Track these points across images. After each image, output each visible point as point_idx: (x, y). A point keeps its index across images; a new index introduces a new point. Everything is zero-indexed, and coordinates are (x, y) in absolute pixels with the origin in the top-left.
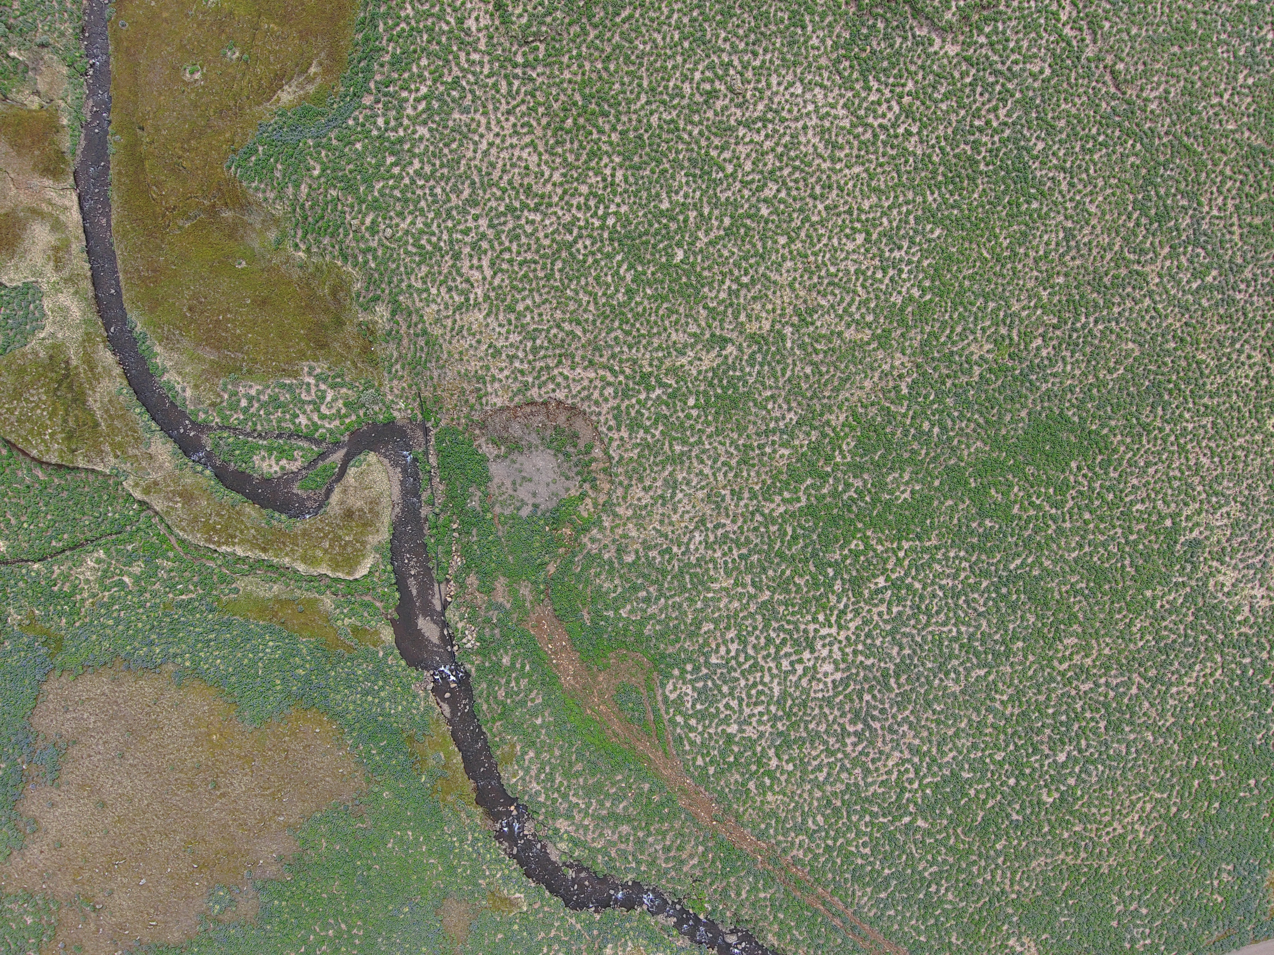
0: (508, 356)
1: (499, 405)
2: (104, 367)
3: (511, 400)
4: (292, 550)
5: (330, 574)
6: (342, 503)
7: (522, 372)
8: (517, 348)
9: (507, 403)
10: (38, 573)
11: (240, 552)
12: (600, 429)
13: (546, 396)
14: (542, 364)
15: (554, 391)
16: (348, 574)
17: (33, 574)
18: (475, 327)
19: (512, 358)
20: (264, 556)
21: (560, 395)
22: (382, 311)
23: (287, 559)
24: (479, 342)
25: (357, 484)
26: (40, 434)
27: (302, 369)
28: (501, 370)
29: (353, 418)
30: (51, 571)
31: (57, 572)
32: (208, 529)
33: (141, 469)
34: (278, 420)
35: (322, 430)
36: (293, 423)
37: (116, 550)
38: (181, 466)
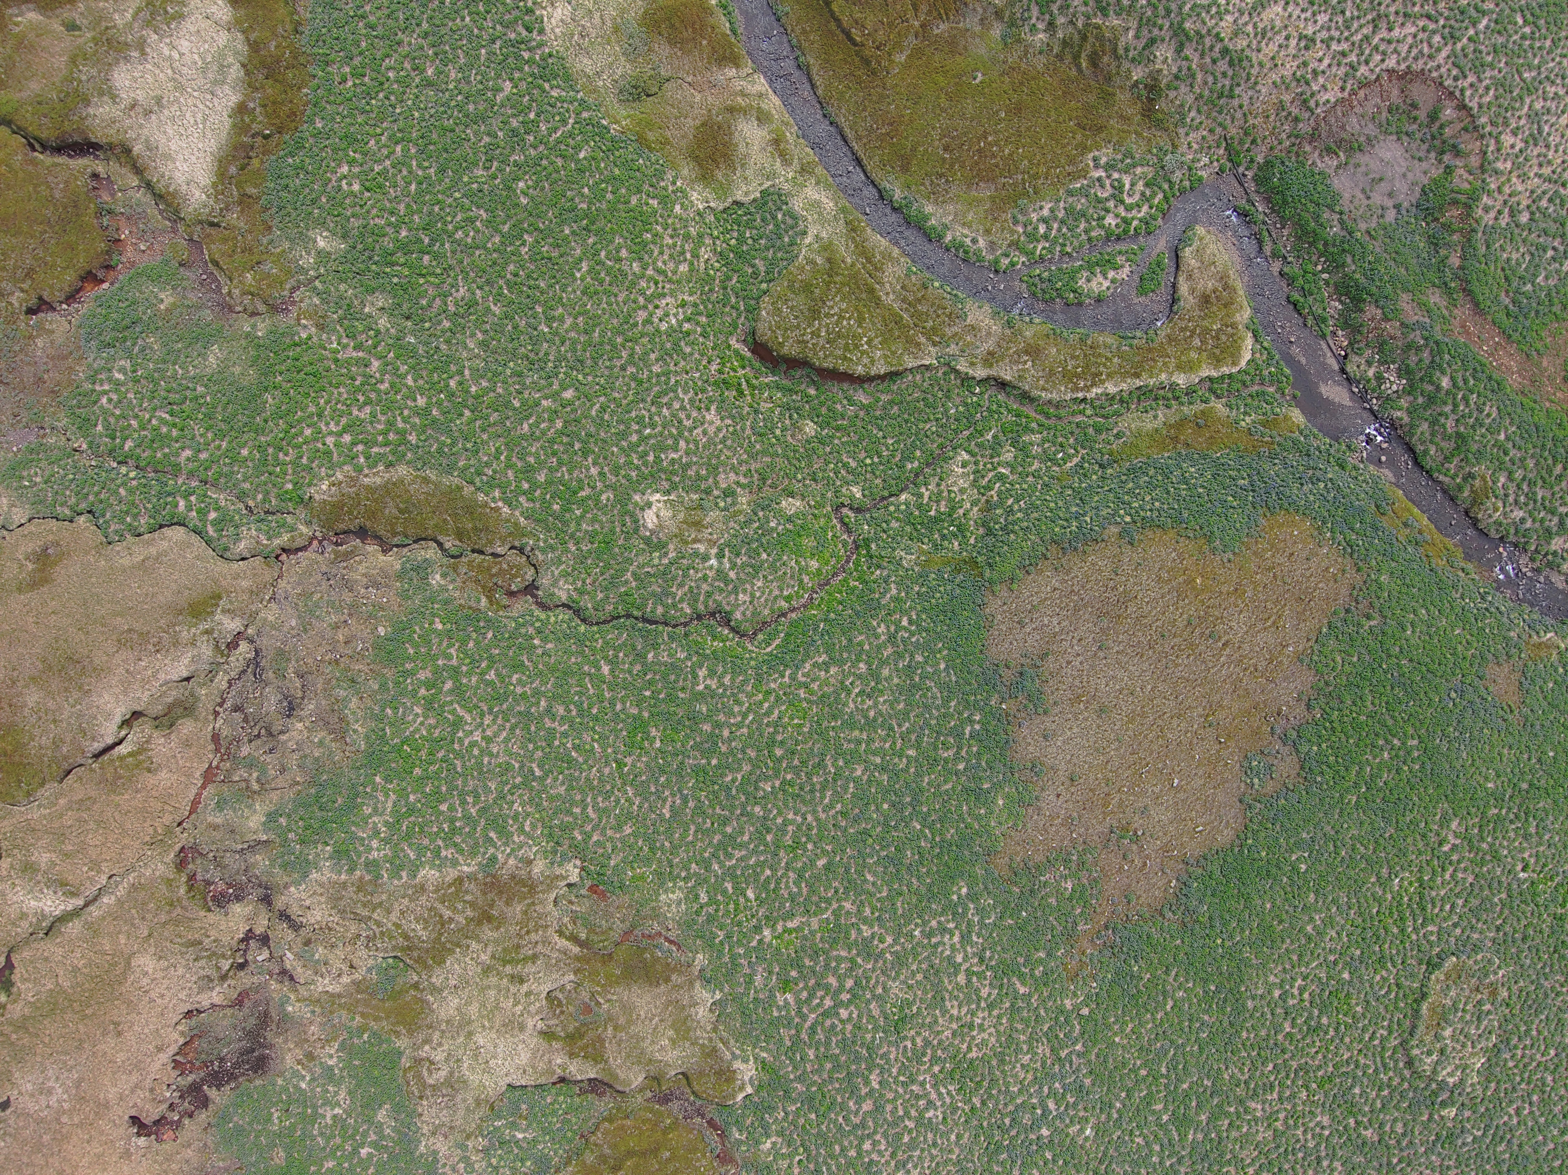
0: (1322, 41)
1: (1333, 100)
2: (881, 253)
3: (1343, 89)
4: (1165, 364)
5: (1214, 374)
6: (1192, 291)
7: (1343, 54)
8: (1329, 29)
9: (1340, 95)
10: (907, 504)
11: (1112, 389)
12: (1446, 84)
13: (1377, 70)
14: (1359, 37)
15: (1383, 61)
16: (1234, 364)
17: (903, 507)
18: (1278, 23)
19: (1327, 42)
20: (1138, 383)
21: (1391, 63)
22: (1164, 53)
23: (1163, 376)
24: (1287, 38)
25: (1198, 265)
26: (856, 346)
27: (1087, 165)
28: (1320, 60)
29: (1160, 196)
30: (921, 496)
31: (927, 494)
32: (1070, 377)
33: (968, 345)
34: (1086, 232)
35: (1135, 223)
36: (1102, 227)
37: (977, 445)
38: (1009, 324)
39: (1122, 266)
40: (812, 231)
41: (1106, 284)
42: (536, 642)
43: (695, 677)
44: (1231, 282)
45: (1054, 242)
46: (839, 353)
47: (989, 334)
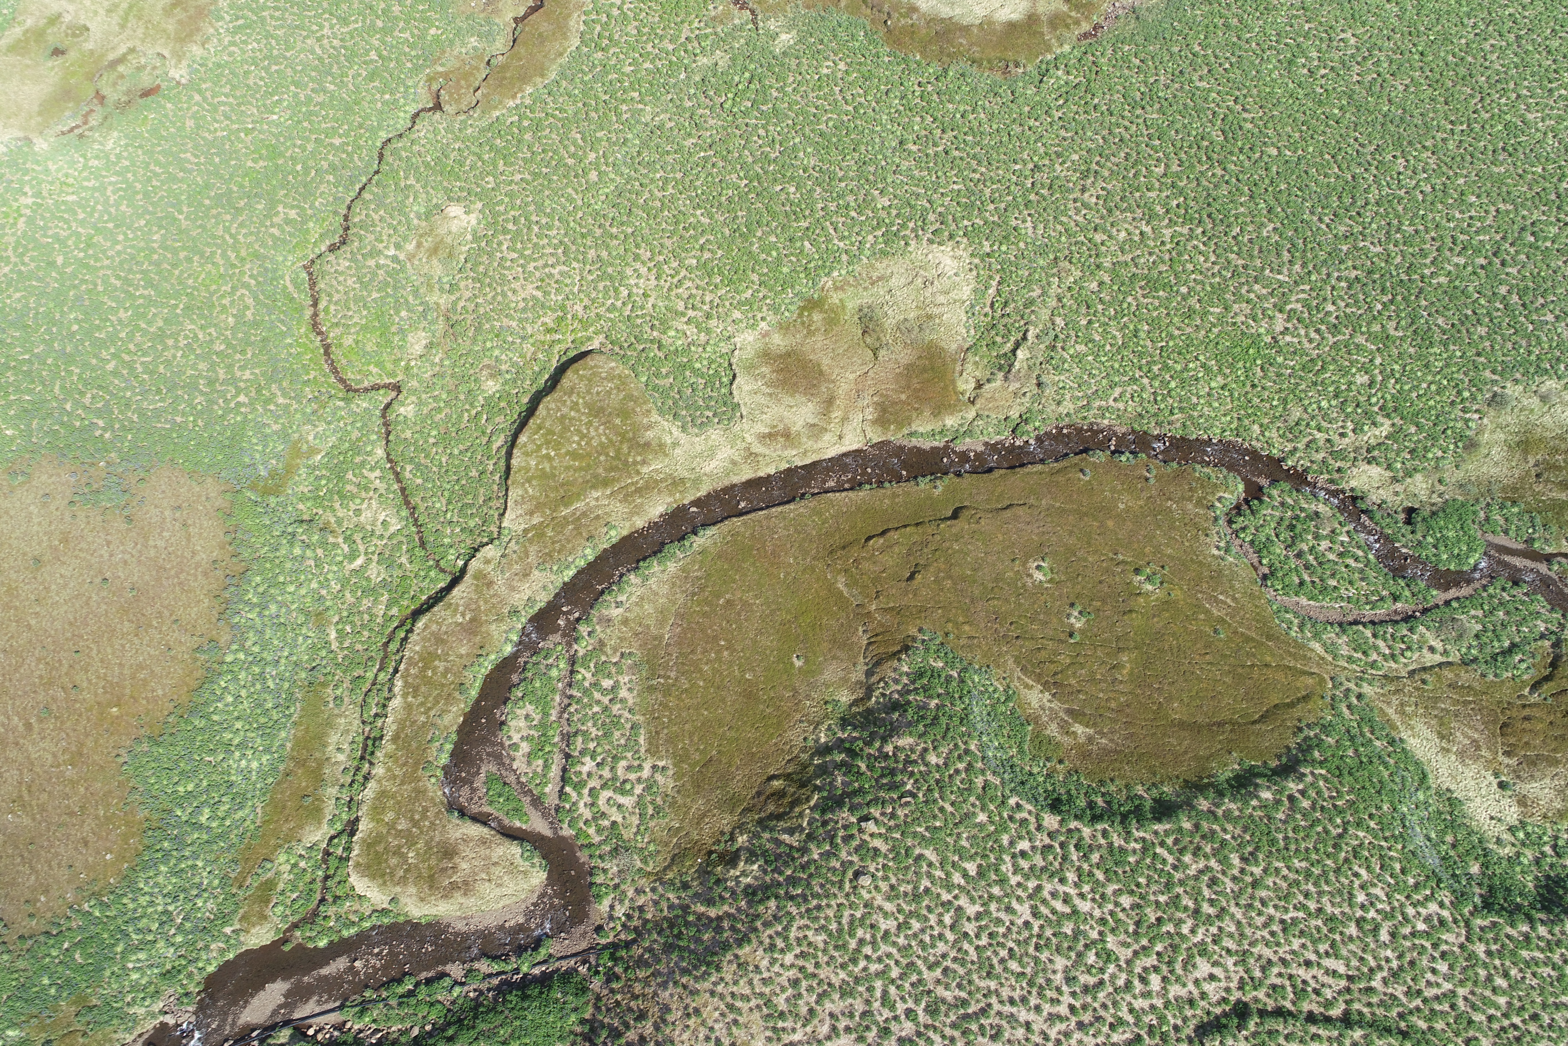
2: (642, 505)
4: (395, 777)
6: (466, 842)
10: (370, 454)
11: (394, 705)
17: (369, 448)
23: (382, 772)
25: (494, 860)
26: (547, 443)
27: (661, 759)
29: (597, 839)
30: (372, 469)
31: (372, 475)
32: (428, 658)
33: (510, 564)
34: (585, 733)
35: (574, 795)
36: (583, 753)
37: (401, 542)
38: (515, 612)
39: (529, 763)
40: (683, 438)
41: (516, 738)
42: (387, 96)
43: (292, 207)
44: (457, 894)
45: (586, 691)
46: (547, 424)
47: (513, 589)
